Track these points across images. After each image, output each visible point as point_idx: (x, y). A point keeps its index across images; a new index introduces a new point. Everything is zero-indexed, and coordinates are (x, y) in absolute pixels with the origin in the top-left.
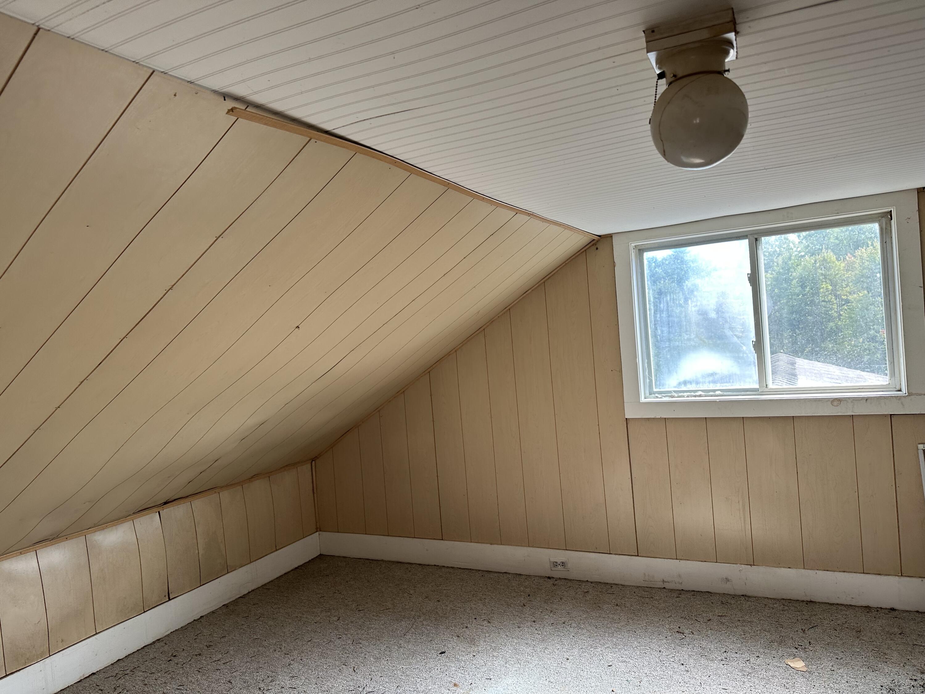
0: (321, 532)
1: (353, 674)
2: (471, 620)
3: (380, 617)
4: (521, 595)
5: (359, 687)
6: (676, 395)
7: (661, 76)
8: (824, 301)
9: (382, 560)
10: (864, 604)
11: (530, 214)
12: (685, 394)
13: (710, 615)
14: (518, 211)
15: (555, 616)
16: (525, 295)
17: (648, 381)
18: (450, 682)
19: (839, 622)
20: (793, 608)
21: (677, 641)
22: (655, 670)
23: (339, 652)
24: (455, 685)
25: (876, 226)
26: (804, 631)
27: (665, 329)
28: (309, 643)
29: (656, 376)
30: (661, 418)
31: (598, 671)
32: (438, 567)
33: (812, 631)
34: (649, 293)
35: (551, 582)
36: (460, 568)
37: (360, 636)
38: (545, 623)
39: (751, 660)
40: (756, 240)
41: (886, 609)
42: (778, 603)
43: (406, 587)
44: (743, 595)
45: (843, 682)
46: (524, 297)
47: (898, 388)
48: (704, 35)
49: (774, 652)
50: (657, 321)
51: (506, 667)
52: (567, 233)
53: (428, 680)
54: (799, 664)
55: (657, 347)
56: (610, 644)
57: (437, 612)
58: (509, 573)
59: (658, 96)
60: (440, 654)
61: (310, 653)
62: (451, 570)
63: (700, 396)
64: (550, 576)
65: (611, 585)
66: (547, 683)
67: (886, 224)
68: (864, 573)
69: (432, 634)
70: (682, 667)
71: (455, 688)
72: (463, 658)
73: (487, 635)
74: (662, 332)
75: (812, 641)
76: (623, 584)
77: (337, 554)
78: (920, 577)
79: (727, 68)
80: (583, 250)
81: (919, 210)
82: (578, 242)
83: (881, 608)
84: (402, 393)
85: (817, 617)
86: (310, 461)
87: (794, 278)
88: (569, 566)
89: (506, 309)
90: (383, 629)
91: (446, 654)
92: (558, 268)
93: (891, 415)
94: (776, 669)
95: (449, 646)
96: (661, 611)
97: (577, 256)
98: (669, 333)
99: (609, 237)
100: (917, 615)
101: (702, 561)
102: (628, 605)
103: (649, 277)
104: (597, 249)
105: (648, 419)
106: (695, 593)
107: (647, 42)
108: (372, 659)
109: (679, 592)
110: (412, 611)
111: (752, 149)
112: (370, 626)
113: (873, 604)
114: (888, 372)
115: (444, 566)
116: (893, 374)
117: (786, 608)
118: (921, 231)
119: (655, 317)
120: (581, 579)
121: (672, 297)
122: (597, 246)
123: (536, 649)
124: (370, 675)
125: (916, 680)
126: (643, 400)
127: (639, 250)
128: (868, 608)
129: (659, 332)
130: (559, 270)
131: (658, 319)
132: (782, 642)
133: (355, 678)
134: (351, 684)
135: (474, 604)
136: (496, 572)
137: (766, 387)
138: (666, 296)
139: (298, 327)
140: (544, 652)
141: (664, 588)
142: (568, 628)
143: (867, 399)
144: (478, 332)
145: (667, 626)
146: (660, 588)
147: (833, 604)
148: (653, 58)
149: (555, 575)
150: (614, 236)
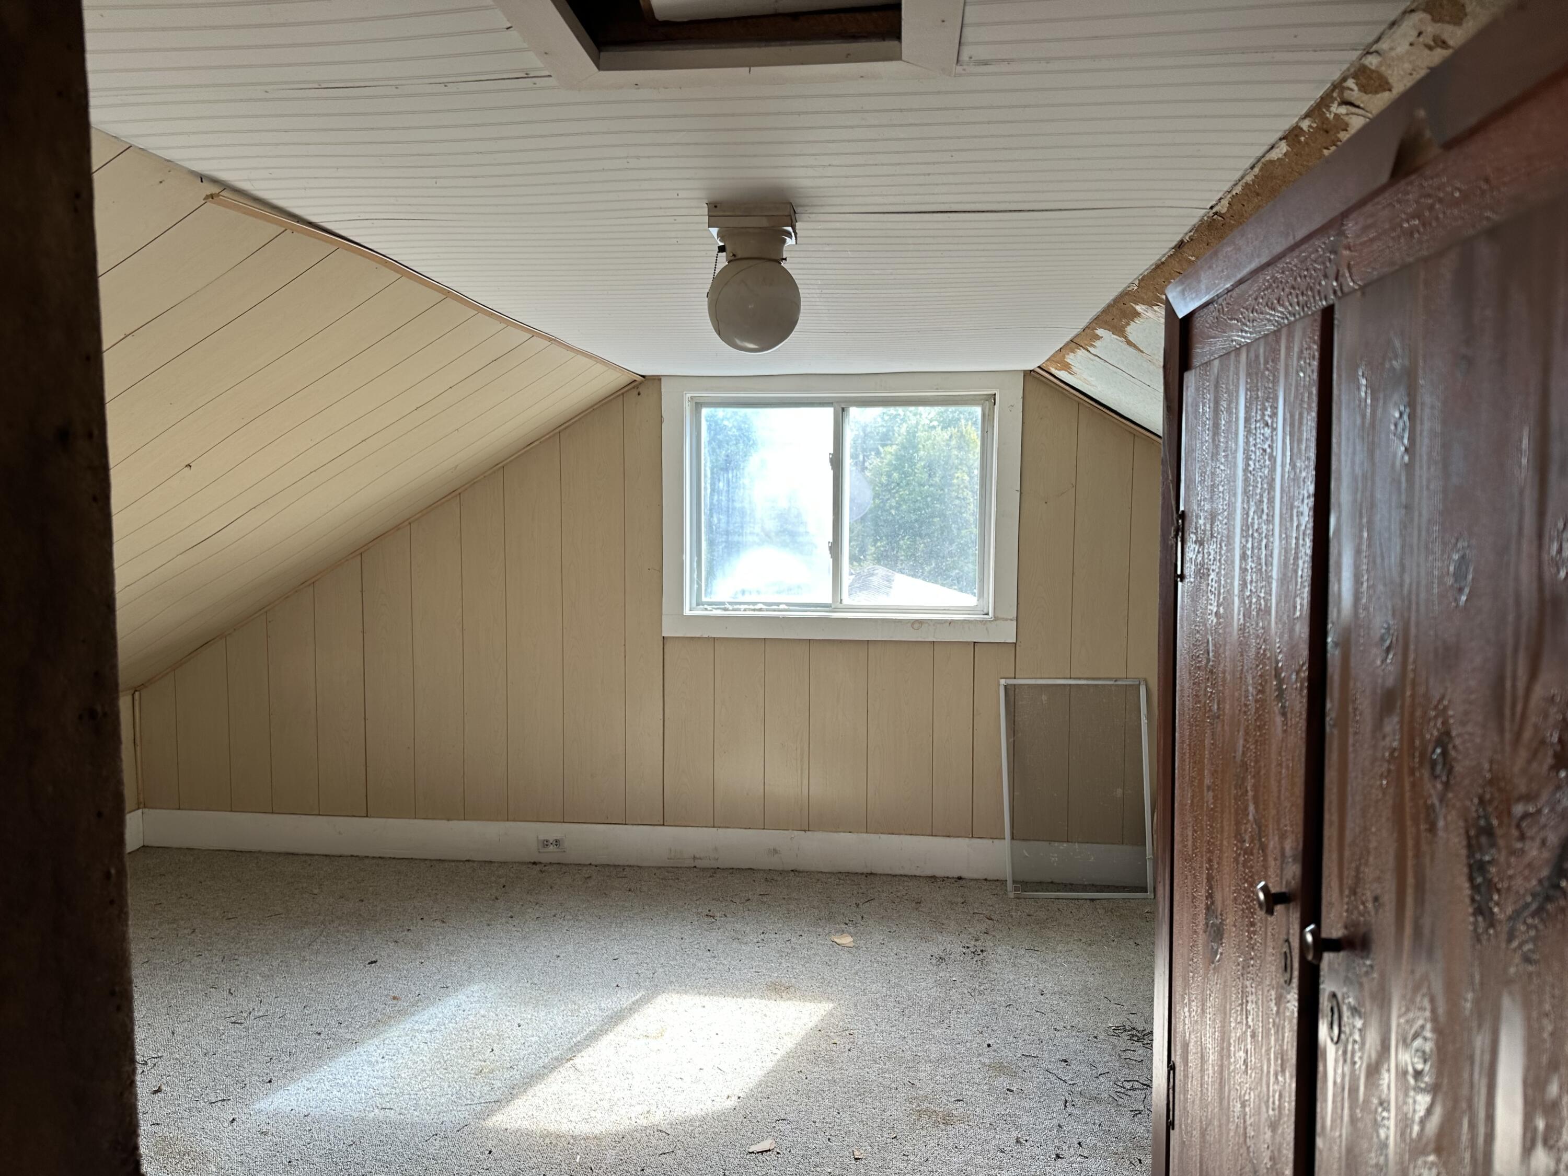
0: (146, 810)
1: (230, 997)
2: (415, 922)
3: (265, 925)
4: (492, 887)
5: (242, 1012)
6: (730, 608)
7: (722, 249)
8: (958, 498)
9: (260, 852)
10: (930, 873)
11: (552, 340)
12: (743, 607)
13: (750, 895)
14: (534, 333)
15: (541, 909)
16: (529, 448)
17: (696, 586)
18: (386, 996)
19: (899, 894)
20: (848, 882)
21: (705, 926)
22: (674, 959)
23: (200, 973)
24: (395, 998)
25: (978, 411)
26: (857, 905)
27: (723, 518)
28: (146, 965)
29: (707, 579)
30: (708, 638)
31: (599, 966)
32: (357, 859)
33: (867, 904)
34: (705, 466)
35: (538, 868)
36: (394, 858)
37: (234, 951)
38: (527, 917)
39: (792, 940)
40: (843, 410)
41: (953, 878)
42: (833, 877)
43: (305, 885)
44: (792, 871)
45: (892, 954)
46: (526, 452)
47: (985, 611)
48: (764, 223)
49: (820, 930)
50: (714, 505)
51: (470, 972)
52: (599, 367)
53: (353, 996)
54: (847, 940)
55: (711, 543)
56: (617, 936)
57: (360, 915)
58: (474, 861)
59: (717, 272)
60: (369, 964)
61: (149, 978)
62: (381, 862)
63: (760, 610)
64: (536, 861)
65: (624, 867)
66: (528, 985)
67: (989, 409)
68: (932, 835)
69: (354, 941)
70: (708, 953)
71: (395, 1002)
72: (406, 967)
73: (440, 937)
74: (719, 520)
75: (865, 916)
76: (639, 865)
77: (175, 845)
78: (991, 838)
79: (784, 257)
80: (619, 393)
81: (1023, 398)
82: (613, 381)
83: (948, 878)
84: (310, 585)
85: (875, 890)
86: (132, 691)
87: (921, 459)
88: (566, 844)
89: (498, 467)
90: (272, 940)
91: (378, 964)
92: (582, 415)
93: (975, 643)
94: (820, 947)
95: (383, 954)
96: (688, 894)
97: (611, 401)
98: (728, 522)
99: (657, 379)
100: (984, 883)
101: (745, 828)
102: (645, 889)
103: (707, 444)
104: (639, 394)
105: (692, 639)
106: (733, 870)
107: (709, 218)
108: (258, 978)
109: (713, 871)
110: (319, 915)
111: (827, 311)
112: (250, 937)
113: (940, 873)
114: (976, 591)
115: (368, 857)
116: (981, 595)
117: (842, 882)
118: (1023, 423)
119: (712, 499)
120: (582, 863)
121: (735, 474)
122: (640, 390)
123: (513, 948)
124: (257, 996)
125: (968, 947)
126: (687, 612)
127: (697, 403)
128: (933, 878)
129: (715, 520)
130: (583, 417)
131: (715, 501)
132: (831, 918)
133: (234, 1002)
134: (228, 1009)
135: (419, 902)
136: (453, 861)
137: (841, 603)
138: (728, 473)
139: (189, 466)
140: (525, 951)
141: (695, 867)
142: (560, 922)
143: (951, 622)
144: (450, 497)
145: (694, 910)
146: (689, 868)
147: (896, 876)
148: (714, 231)
149: (544, 859)
150: (663, 380)
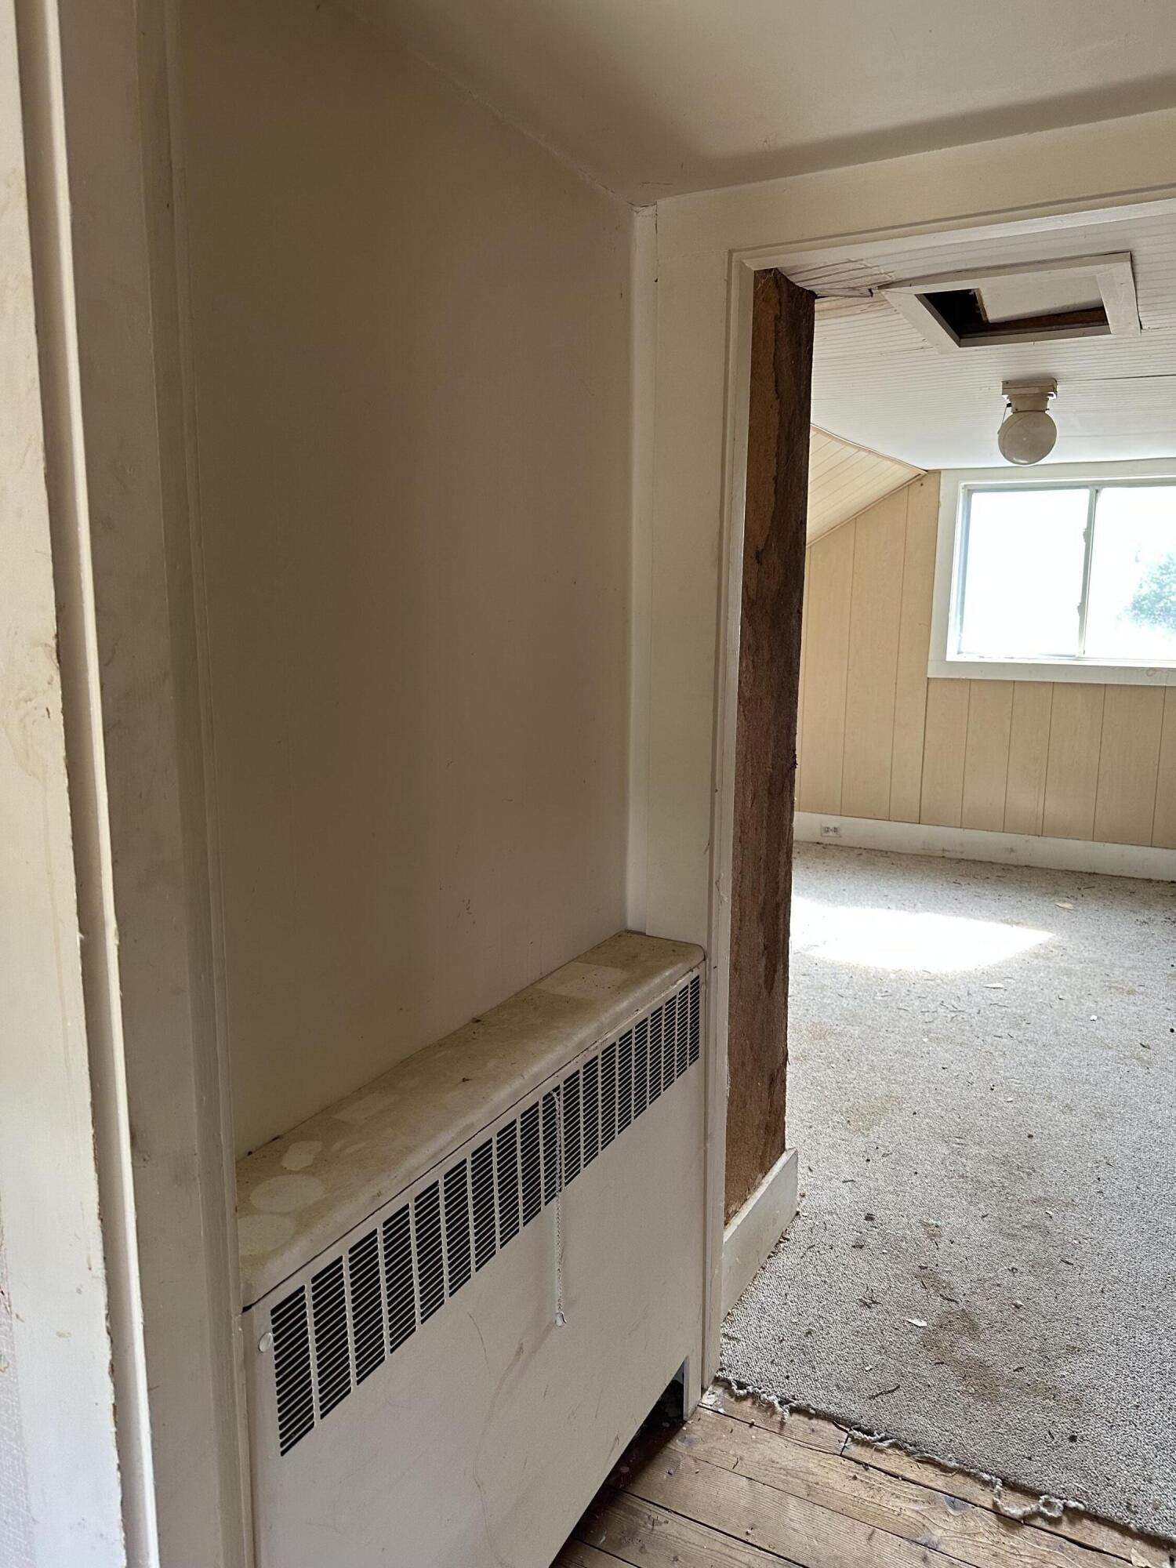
7: (1009, 405)
10: (1146, 877)
13: (989, 876)
16: (831, 531)
19: (1117, 886)
20: (1074, 876)
21: (952, 888)
26: (1080, 889)
30: (966, 680)
31: (874, 897)
33: (1088, 890)
35: (820, 847)
40: (1097, 491)
44: (1026, 866)
45: (1104, 916)
48: (1037, 391)
49: (1045, 899)
54: (1067, 906)
59: (1006, 418)
64: (820, 842)
65: (887, 852)
68: (1152, 846)
70: (956, 900)
75: (1085, 895)
76: (899, 852)
79: (1047, 408)
80: (909, 483)
83: (1162, 881)
85: (1096, 882)
88: (842, 832)
92: (875, 504)
94: (1045, 907)
97: (898, 491)
99: (938, 472)
101: (987, 830)
104: (922, 485)
105: (952, 679)
106: (975, 862)
107: (1003, 389)
109: (958, 861)
113: (1156, 878)
117: (1068, 875)
120: (853, 845)
122: (922, 482)
126: (949, 659)
127: (969, 490)
128: (1150, 880)
130: (875, 506)
132: (1056, 893)
137: (1084, 652)
141: (944, 856)
146: (940, 857)
147: (1116, 876)
148: (1005, 396)
149: (826, 841)
150: (942, 472)
